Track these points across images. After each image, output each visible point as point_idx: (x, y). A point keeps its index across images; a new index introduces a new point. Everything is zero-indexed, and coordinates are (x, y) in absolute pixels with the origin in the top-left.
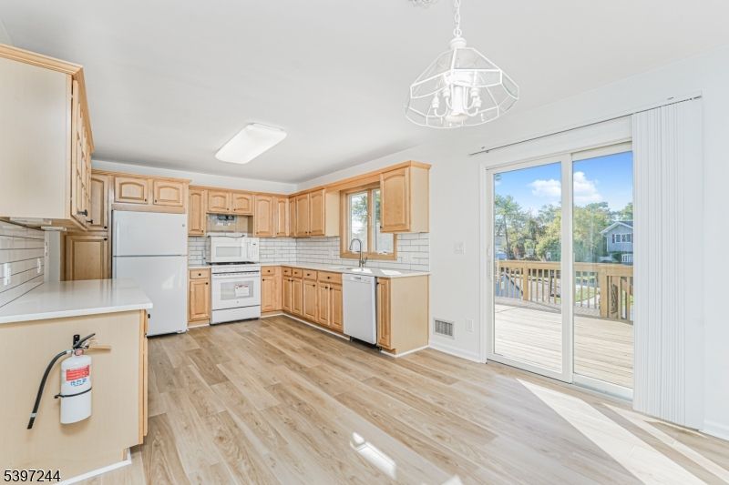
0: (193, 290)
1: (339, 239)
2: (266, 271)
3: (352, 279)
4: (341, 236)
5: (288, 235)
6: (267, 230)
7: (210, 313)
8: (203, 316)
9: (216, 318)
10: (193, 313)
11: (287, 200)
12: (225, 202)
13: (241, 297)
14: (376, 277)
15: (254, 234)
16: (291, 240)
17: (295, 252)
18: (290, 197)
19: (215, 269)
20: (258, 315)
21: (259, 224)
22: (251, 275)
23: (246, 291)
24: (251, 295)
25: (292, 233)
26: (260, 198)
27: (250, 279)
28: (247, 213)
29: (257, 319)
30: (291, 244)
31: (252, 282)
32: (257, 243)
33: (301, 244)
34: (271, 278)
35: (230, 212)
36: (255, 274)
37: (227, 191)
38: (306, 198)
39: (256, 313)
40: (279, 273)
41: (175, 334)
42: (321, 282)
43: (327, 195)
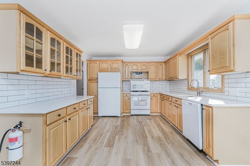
0: (124, 101)
1: (187, 80)
2: (152, 95)
3: (187, 103)
4: (188, 79)
5: (164, 79)
6: (155, 78)
7: (130, 110)
8: (127, 111)
9: (133, 112)
10: (124, 109)
11: (164, 64)
12: (137, 67)
13: (141, 105)
14: (202, 105)
15: (149, 79)
16: (166, 81)
17: (169, 87)
18: (165, 62)
19: (132, 93)
20: (149, 114)
21: (152, 75)
22: (146, 96)
23: (144, 103)
24: (146, 105)
25: (166, 78)
26: (151, 64)
27: (146, 98)
28: (146, 71)
29: (149, 115)
30: (167, 83)
31: (147, 100)
32: (149, 83)
33: (171, 83)
34: (155, 98)
35: (139, 71)
36: (148, 96)
37: (138, 63)
38: (170, 61)
39: (148, 112)
40: (159, 96)
41: (117, 116)
42: (174, 103)
43: (179, 58)
